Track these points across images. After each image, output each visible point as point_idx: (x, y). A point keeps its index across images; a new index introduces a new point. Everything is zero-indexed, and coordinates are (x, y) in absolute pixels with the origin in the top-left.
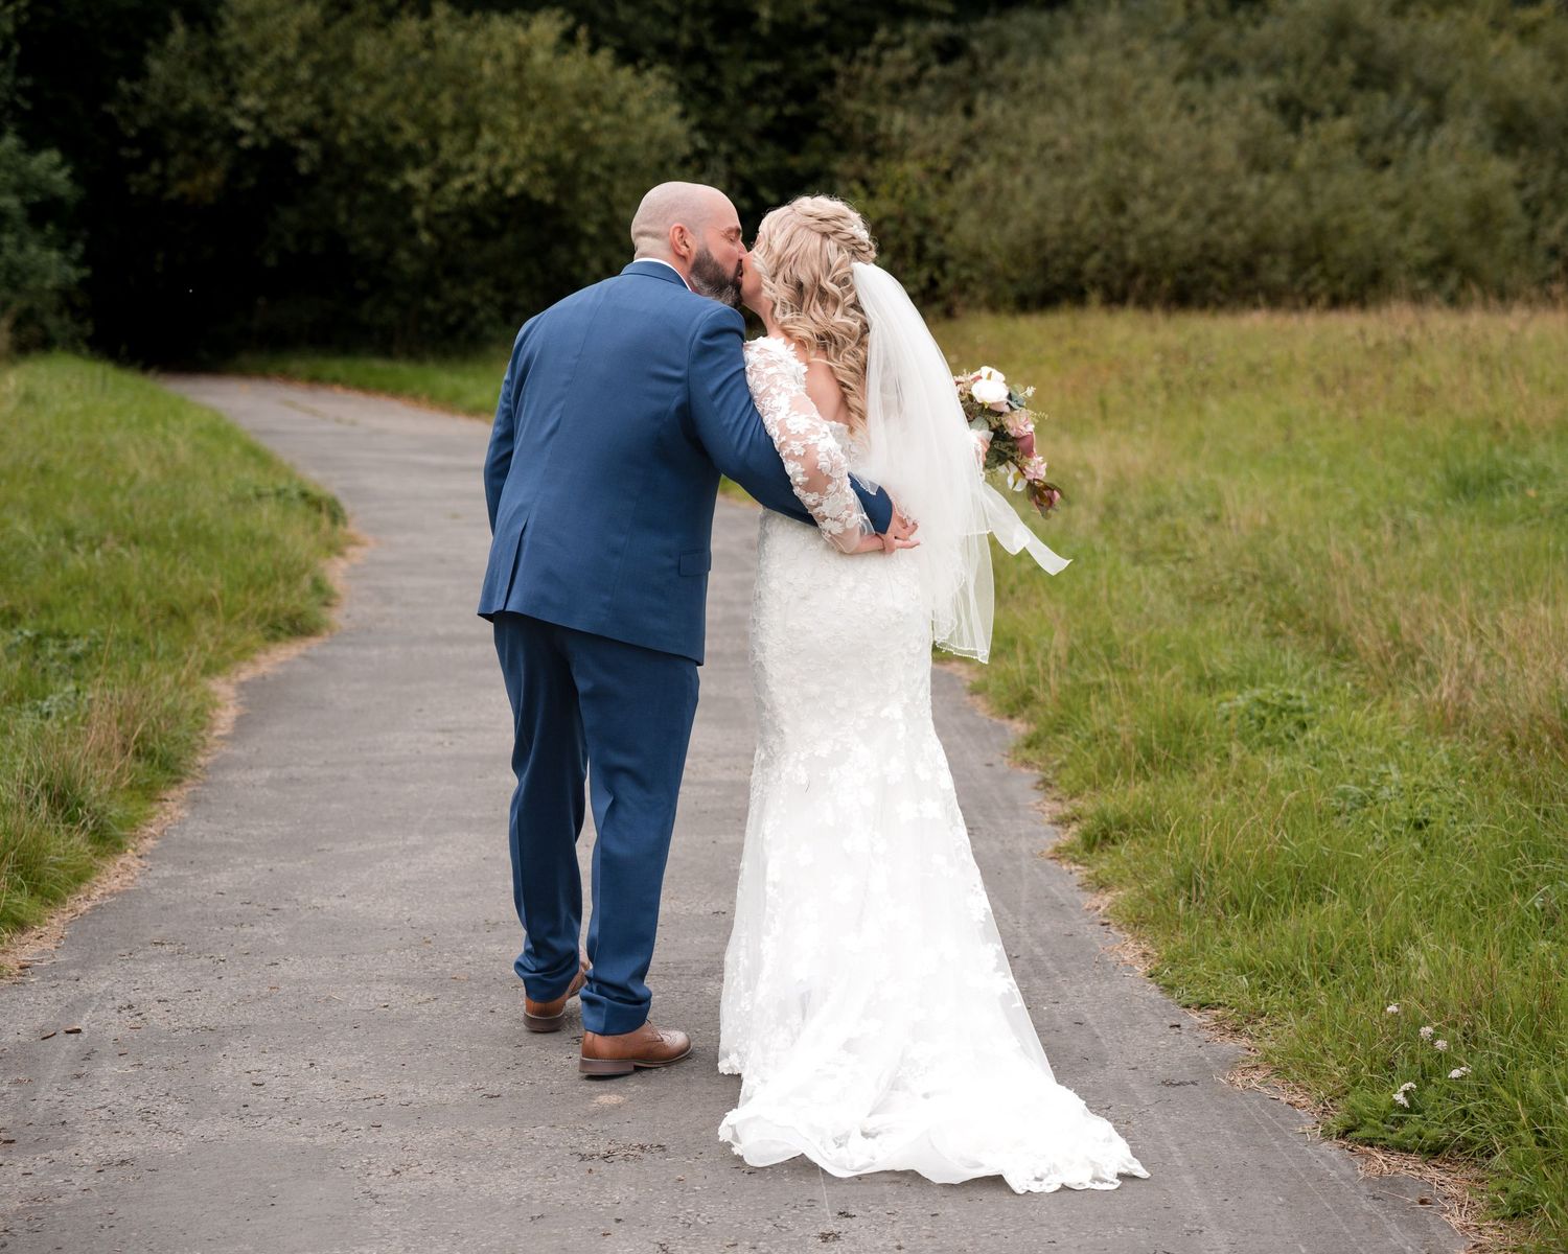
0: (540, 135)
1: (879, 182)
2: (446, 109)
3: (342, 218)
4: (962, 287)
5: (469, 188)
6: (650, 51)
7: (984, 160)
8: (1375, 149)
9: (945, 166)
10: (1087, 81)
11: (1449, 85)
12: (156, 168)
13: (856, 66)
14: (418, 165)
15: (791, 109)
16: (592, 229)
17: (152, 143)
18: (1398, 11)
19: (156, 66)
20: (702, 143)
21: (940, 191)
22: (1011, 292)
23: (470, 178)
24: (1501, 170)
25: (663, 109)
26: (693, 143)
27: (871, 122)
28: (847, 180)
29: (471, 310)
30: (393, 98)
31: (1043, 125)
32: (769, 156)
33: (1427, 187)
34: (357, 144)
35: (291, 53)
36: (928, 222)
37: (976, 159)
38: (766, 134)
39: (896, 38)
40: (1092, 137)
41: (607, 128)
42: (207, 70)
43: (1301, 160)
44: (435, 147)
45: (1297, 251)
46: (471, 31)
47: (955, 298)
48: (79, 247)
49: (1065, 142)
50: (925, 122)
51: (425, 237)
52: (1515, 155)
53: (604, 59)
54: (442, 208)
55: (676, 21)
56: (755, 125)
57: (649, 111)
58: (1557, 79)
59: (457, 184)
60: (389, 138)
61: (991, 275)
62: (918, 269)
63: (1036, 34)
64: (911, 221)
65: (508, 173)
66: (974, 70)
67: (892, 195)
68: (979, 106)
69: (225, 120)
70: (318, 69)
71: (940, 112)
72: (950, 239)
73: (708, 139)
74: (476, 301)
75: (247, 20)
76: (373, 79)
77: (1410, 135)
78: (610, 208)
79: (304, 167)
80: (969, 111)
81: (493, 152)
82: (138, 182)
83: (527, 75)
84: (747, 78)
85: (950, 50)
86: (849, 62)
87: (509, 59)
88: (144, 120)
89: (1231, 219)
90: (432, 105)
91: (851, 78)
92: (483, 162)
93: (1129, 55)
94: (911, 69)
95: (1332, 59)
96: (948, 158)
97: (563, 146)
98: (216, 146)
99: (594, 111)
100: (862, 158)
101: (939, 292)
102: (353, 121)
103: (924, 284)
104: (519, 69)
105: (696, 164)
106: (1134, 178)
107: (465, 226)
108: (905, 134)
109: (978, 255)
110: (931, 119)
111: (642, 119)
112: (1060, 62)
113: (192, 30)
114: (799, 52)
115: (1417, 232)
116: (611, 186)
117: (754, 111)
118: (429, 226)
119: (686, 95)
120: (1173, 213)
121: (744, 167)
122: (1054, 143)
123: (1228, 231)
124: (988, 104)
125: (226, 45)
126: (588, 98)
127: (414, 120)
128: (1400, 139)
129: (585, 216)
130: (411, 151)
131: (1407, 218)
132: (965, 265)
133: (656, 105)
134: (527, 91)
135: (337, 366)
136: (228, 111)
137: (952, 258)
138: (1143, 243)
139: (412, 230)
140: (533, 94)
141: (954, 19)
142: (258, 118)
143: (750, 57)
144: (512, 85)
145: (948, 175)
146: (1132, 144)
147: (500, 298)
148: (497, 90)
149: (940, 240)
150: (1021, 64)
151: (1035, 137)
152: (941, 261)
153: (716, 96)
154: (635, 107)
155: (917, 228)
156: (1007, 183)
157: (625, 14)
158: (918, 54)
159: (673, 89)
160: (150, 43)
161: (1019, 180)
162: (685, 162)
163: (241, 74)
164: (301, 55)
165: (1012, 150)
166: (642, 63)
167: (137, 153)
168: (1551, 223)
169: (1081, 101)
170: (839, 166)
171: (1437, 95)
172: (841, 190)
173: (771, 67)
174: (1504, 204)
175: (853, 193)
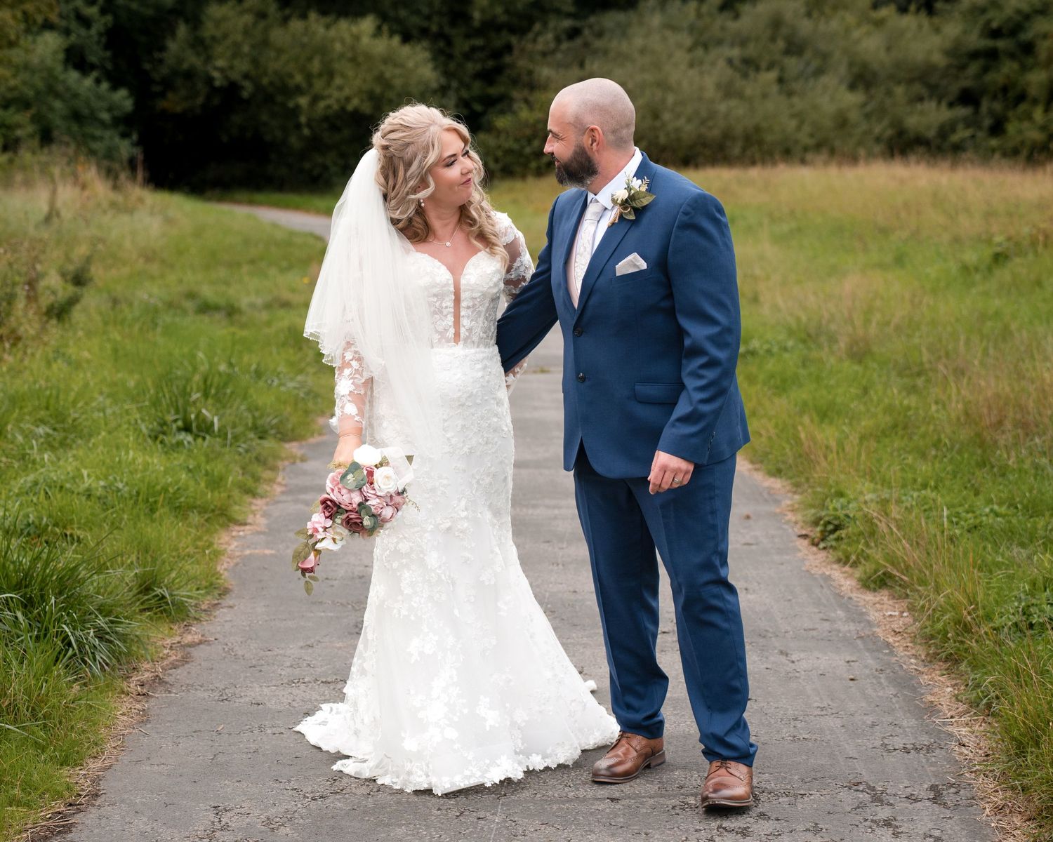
0: (364, 81)
1: (534, 103)
5: (329, 107)
6: (417, 34)
8: (787, 86)
10: (643, 51)
11: (831, 53)
13: (524, 43)
14: (303, 95)
17: (168, 84)
19: (171, 46)
20: (443, 81)
23: (329, 102)
24: (852, 99)
25: (425, 66)
26: (439, 82)
27: (530, 73)
28: (519, 101)
29: (325, 168)
30: (289, 61)
32: (477, 87)
33: (815, 107)
34: (271, 83)
35: (239, 38)
38: (477, 76)
39: (544, 29)
41: (398, 76)
42: (195, 47)
43: (748, 91)
44: (310, 85)
45: (747, 138)
46: (328, 27)
48: (135, 137)
50: (558, 73)
51: (306, 132)
52: (860, 91)
53: (396, 40)
54: (315, 116)
55: (429, 18)
56: (470, 72)
57: (417, 67)
59: (322, 104)
60: (288, 81)
63: (619, 24)
66: (586, 45)
67: (541, 110)
69: (206, 72)
70: (253, 47)
71: (566, 67)
73: (447, 80)
74: (329, 163)
75: (218, 23)
76: (280, 51)
77: (807, 79)
79: (245, 94)
80: (581, 66)
81: (340, 88)
82: (161, 104)
83: (358, 49)
84: (466, 48)
85: (573, 33)
86: (520, 41)
87: (349, 41)
88: (164, 71)
89: (710, 123)
90: (309, 65)
91: (521, 49)
92: (336, 94)
93: (664, 38)
94: (552, 45)
95: (773, 39)
97: (376, 85)
98: (200, 85)
99: (391, 67)
102: (270, 72)
104: (353, 46)
105: (441, 94)
106: (663, 101)
107: (325, 125)
110: (561, 71)
111: (414, 71)
112: (629, 42)
113: (188, 27)
114: (493, 35)
115: (807, 129)
117: (470, 65)
118: (309, 125)
119: (434, 59)
120: (683, 119)
121: (465, 94)
123: (710, 128)
124: (591, 63)
125: (205, 34)
126: (388, 60)
127: (300, 72)
128: (802, 81)
130: (298, 90)
131: (802, 123)
133: (421, 63)
134: (357, 58)
135: (259, 197)
136: (208, 68)
138: (667, 135)
140: (361, 59)
141: (576, 18)
142: (221, 70)
144: (350, 55)
146: (663, 85)
148: (342, 55)
150: (610, 41)
154: (411, 64)
158: (556, 37)
159: (429, 55)
160: (167, 34)
162: (435, 92)
163: (214, 49)
164: (244, 40)
166: (414, 42)
167: (160, 89)
168: (877, 124)
169: (639, 62)
170: (516, 94)
171: (825, 56)
172: (516, 106)
173: (479, 42)
174: (854, 116)
175: (521, 108)
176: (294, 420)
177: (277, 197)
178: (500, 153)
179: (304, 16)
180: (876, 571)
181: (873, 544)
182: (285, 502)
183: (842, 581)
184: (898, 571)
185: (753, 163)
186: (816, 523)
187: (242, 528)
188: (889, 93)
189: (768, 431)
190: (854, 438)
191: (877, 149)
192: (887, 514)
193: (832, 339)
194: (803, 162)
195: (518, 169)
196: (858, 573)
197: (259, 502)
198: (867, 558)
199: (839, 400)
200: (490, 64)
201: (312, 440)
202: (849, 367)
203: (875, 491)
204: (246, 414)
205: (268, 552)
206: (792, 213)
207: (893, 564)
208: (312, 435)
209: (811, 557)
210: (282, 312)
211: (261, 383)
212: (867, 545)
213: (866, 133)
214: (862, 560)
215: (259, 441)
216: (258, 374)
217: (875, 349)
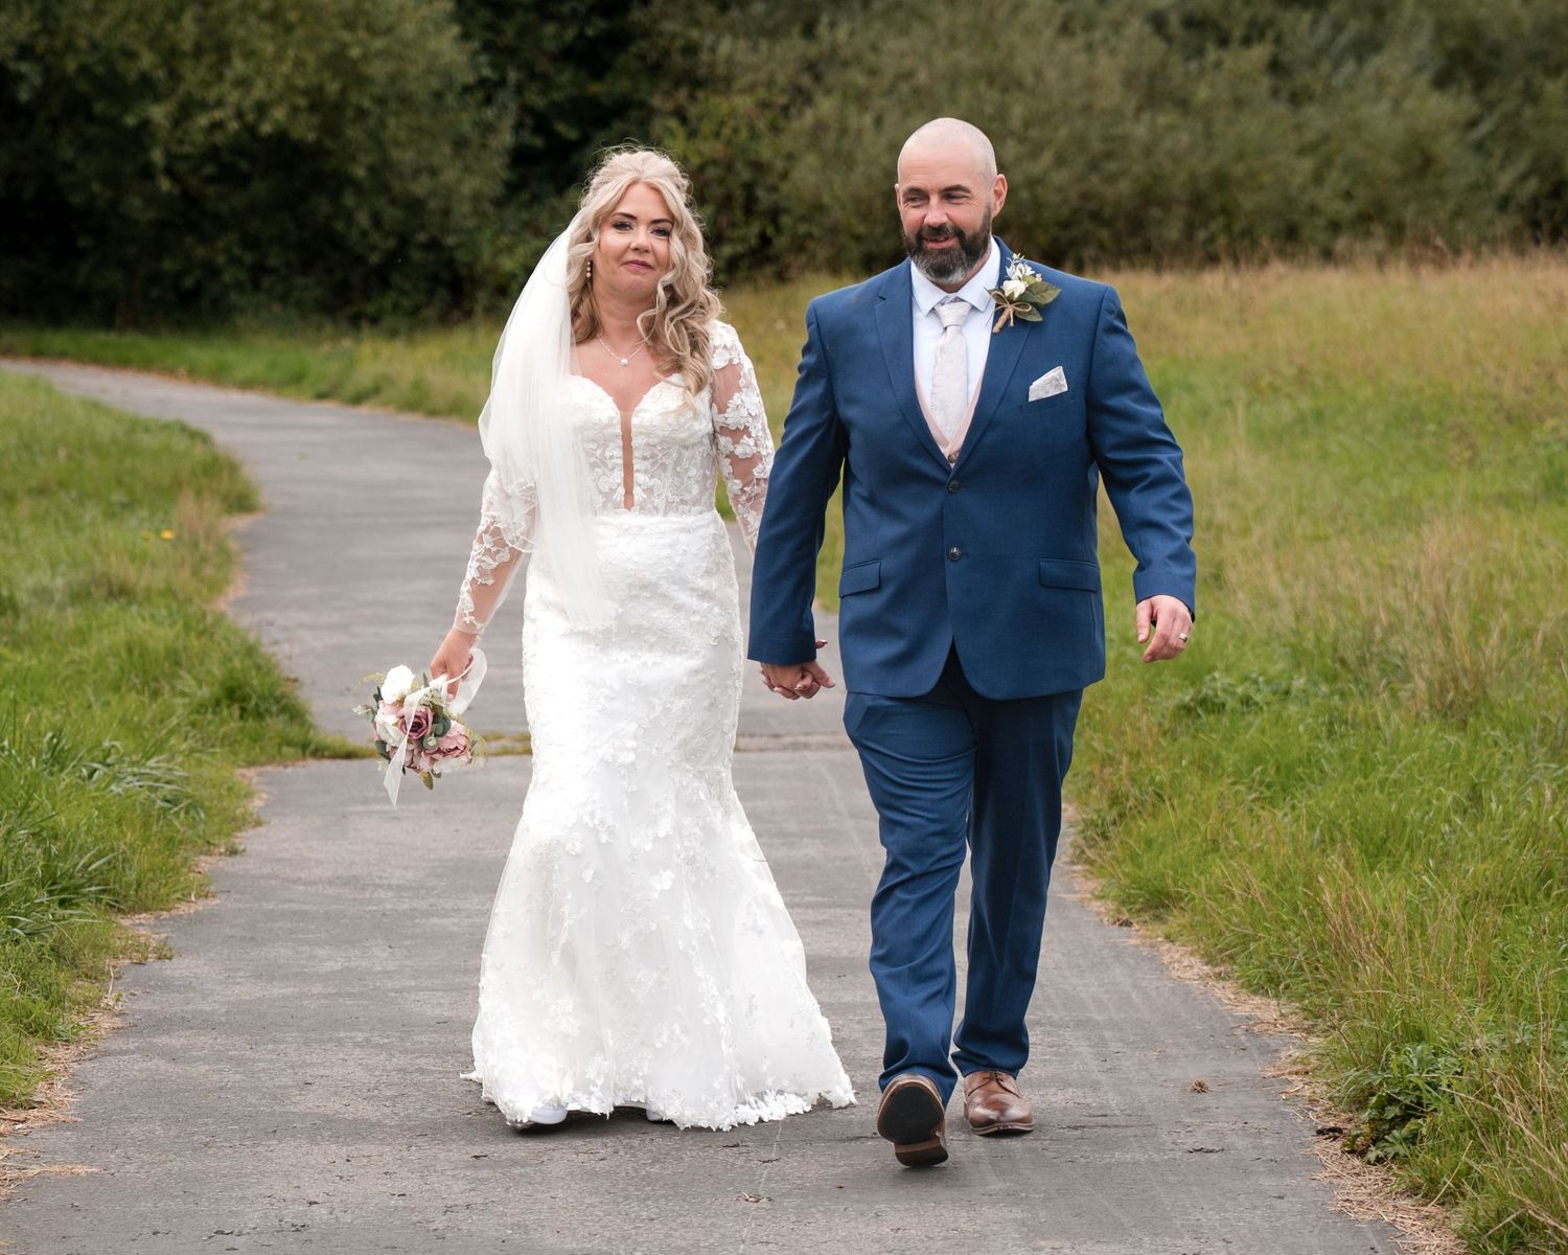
0: (299, 63)
1: (700, 118)
3: (66, 154)
4: (799, 246)
5: (216, 126)
7: (828, 92)
8: (1298, 79)
9: (782, 100)
14: (157, 99)
16: (360, 172)
20: (487, 72)
21: (775, 129)
22: (855, 252)
23: (218, 115)
25: (441, 31)
26: (475, 67)
27: (691, 50)
28: (664, 116)
29: (213, 271)
30: (126, 18)
31: (898, 51)
32: (567, 83)
33: (1356, 127)
34: (84, 69)
36: (758, 167)
37: (818, 93)
38: (564, 56)
40: (956, 68)
41: (380, 54)
43: (1203, 93)
44: (174, 76)
45: (1197, 202)
47: (790, 258)
49: (922, 77)
50: (755, 48)
51: (165, 184)
54: (187, 149)
56: (551, 46)
59: (203, 120)
60: (122, 65)
61: (834, 230)
62: (747, 224)
64: (739, 166)
65: (262, 108)
67: (717, 135)
68: (822, 30)
71: (774, 33)
72: (785, 187)
73: (494, 66)
74: (221, 260)
77: (1337, 64)
78: (381, 145)
79: (23, 94)
80: (809, 31)
81: (243, 83)
90: (170, 28)
92: (232, 95)
96: (783, 91)
97: (327, 75)
101: (772, 251)
102: (82, 44)
103: (754, 242)
105: (480, 95)
107: (209, 169)
108: (730, 60)
109: (819, 208)
110: (764, 45)
111: (415, 43)
116: (382, 124)
117: (550, 29)
118: (170, 172)
119: (466, 14)
120: (1047, 158)
121: (538, 101)
122: (908, 75)
123: (1112, 179)
124: (833, 25)
126: (354, 18)
127: (152, 44)
128: (1325, 67)
129: (353, 158)
130: (147, 87)
132: (804, 219)
133: (431, 27)
134: (284, 12)
135: (58, 340)
137: (787, 211)
140: (292, 16)
145: (785, 111)
146: (1001, 76)
147: (248, 258)
148: (246, 9)
149: (774, 189)
151: (889, 66)
152: (774, 214)
153: (503, 12)
154: (409, 30)
155: (746, 175)
156: (854, 121)
159: (452, 9)
161: (868, 119)
162: (467, 89)
165: (861, 80)
168: (1503, 168)
169: (943, 22)
170: (657, 101)
172: (657, 126)
174: (1447, 147)
175: (671, 132)
176: (142, 861)
177: (97, 339)
180: (1499, 1216)
181: (1492, 1151)
182: (122, 1053)
183: (1422, 1239)
184: (1553, 1215)
185: (1213, 260)
186: (1360, 1102)
187: (22, 1115)
188: (1531, 96)
189: (1247, 888)
190: (1450, 905)
191: (1503, 225)
192: (1525, 1082)
193: (1397, 672)
194: (1328, 256)
196: (1458, 1218)
197: (60, 1053)
198: (1479, 1184)
199: (1413, 814)
200: (596, 27)
201: (183, 909)
202: (1436, 737)
203: (1498, 1024)
204: (30, 847)
205: (81, 1170)
206: (1302, 374)
207: (1538, 1197)
208: (185, 898)
209: (1348, 1182)
210: (112, 609)
211: (65, 779)
212: (1480, 1153)
213: (1475, 187)
214: (1468, 1188)
215: (60, 912)
216: (58, 758)
217: (1497, 694)
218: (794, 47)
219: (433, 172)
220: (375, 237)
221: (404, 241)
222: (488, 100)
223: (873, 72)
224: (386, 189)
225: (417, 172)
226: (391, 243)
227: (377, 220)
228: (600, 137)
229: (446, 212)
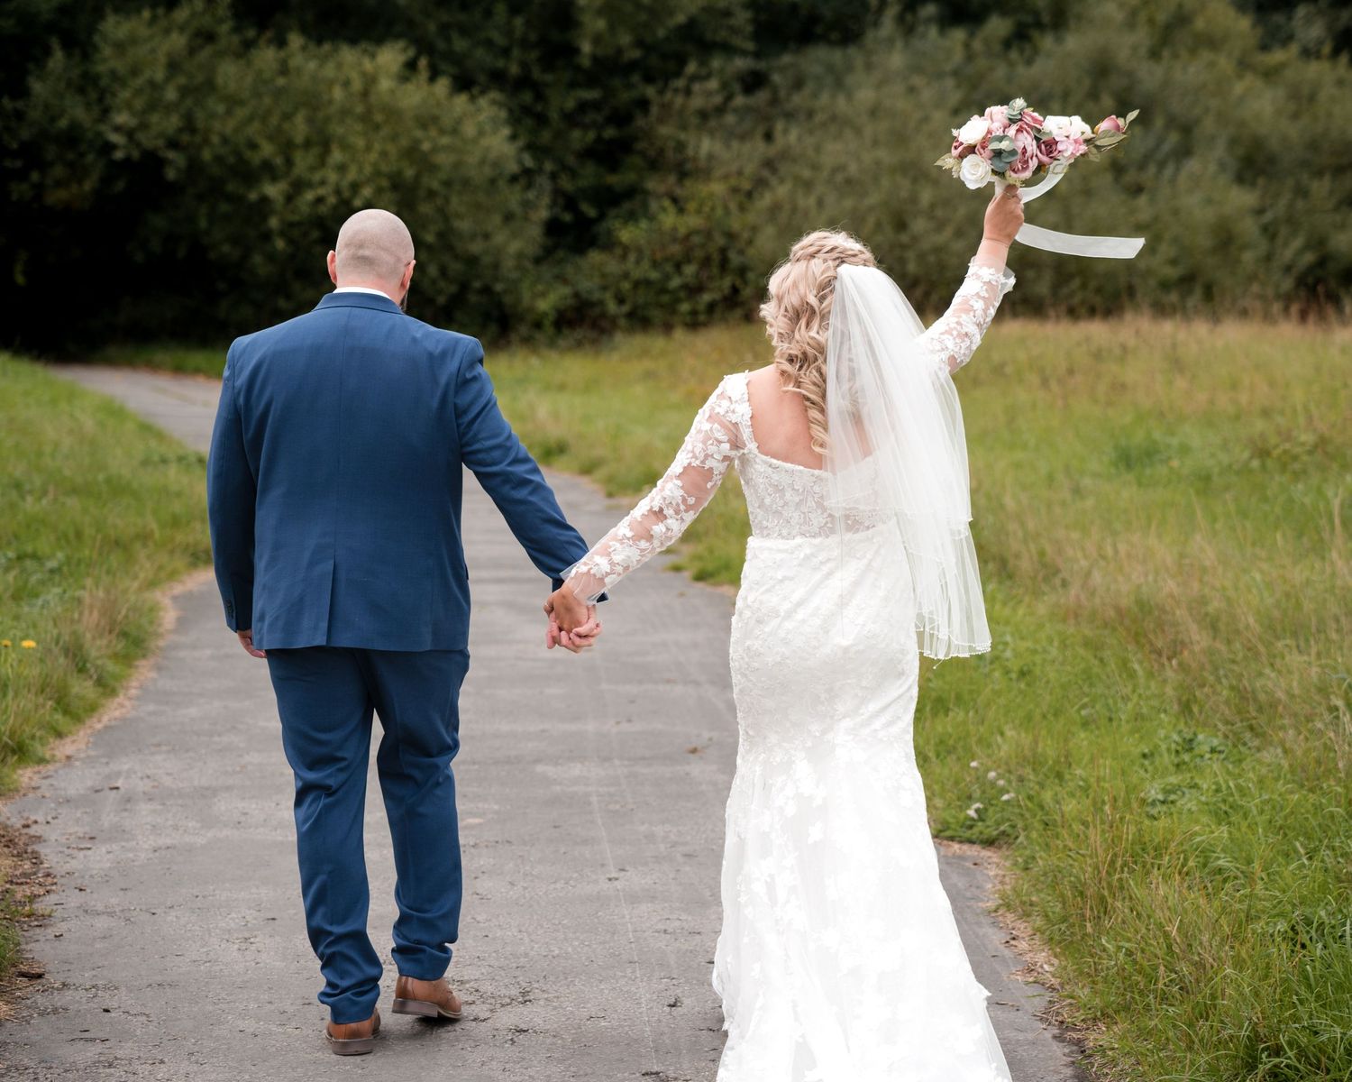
0: (384, 154)
1: (687, 199)
2: (299, 128)
3: (203, 223)
4: (760, 296)
5: (320, 200)
6: (482, 78)
7: (782, 181)
8: (1131, 177)
9: (746, 185)
10: (874, 112)
11: (1197, 121)
12: (35, 176)
13: (668, 96)
14: (274, 179)
15: (610, 133)
16: (430, 238)
17: (32, 155)
18: (1154, 54)
19: (37, 87)
20: (529, 161)
21: (742, 208)
23: (321, 191)
24: (1241, 199)
25: (495, 132)
26: (520, 162)
27: (681, 146)
28: (659, 197)
30: (251, 119)
31: (834, 151)
32: (589, 174)
33: (1176, 212)
34: (219, 159)
35: (159, 75)
36: (731, 236)
37: (774, 181)
38: (588, 154)
39: (704, 72)
40: (878, 163)
41: (444, 148)
42: (81, 91)
44: (289, 162)
45: (1057, 266)
46: (324, 60)
47: (753, 304)
49: (853, 169)
51: (280, 244)
52: (1253, 184)
53: (442, 86)
54: (296, 218)
55: (506, 52)
56: (577, 146)
57: (481, 133)
58: (1295, 116)
59: (309, 196)
60: (248, 154)
62: (722, 278)
63: (830, 68)
64: (716, 235)
65: (355, 188)
66: (775, 101)
67: (699, 211)
68: (778, 133)
69: (99, 134)
70: (184, 92)
71: (743, 137)
72: (751, 252)
73: (534, 159)
75: (120, 47)
76: (233, 102)
77: (1162, 165)
78: (446, 217)
79: (171, 175)
80: (768, 137)
81: (342, 168)
82: (19, 190)
83: (373, 99)
84: (570, 104)
85: (753, 82)
86: (661, 92)
87: (357, 85)
88: (25, 134)
90: (286, 126)
91: (663, 106)
92: (332, 177)
93: (912, 90)
94: (718, 99)
95: (1094, 96)
96: (750, 180)
97: (405, 164)
98: (90, 158)
99: (433, 132)
100: (672, 179)
101: (741, 298)
102: (215, 139)
103: (727, 291)
104: (365, 94)
105: (523, 181)
106: (914, 200)
107: (316, 234)
108: (711, 157)
110: (735, 144)
111: (475, 141)
112: (850, 97)
113: (69, 55)
114: (617, 82)
115: (1165, 252)
116: (447, 200)
117: (576, 134)
118: (282, 234)
119: (515, 120)
120: (948, 232)
121: (566, 184)
122: (839, 168)
124: (786, 131)
125: (101, 68)
126: (427, 121)
127: (270, 138)
128: (1152, 169)
129: (424, 226)
130: (269, 170)
131: (1158, 238)
132: (763, 275)
133: (488, 128)
134: (373, 115)
135: (197, 359)
136: (103, 128)
137: (751, 269)
138: (921, 257)
139: (267, 237)
140: (379, 118)
141: (757, 55)
142: (130, 134)
143: (573, 85)
144: (359, 109)
145: (749, 195)
146: (912, 170)
148: (345, 112)
149: (741, 252)
150: (815, 95)
151: (827, 161)
152: (742, 271)
153: (542, 120)
154: (469, 130)
155: (720, 241)
156: (801, 202)
157: (460, 44)
158: (725, 86)
159: (503, 114)
160: (31, 66)
161: (812, 201)
162: (514, 179)
163: (114, 95)
164: (168, 79)
165: (806, 173)
166: (475, 90)
167: (18, 164)
168: (1286, 244)
169: (868, 131)
170: (652, 184)
171: (1187, 130)
172: (654, 205)
173: (591, 95)
174: (1244, 228)
175: (664, 209)
178: (626, 286)
179: (281, 43)
188: (1302, 192)
195: (656, 314)
213: (1264, 259)
218: (757, 149)
219: (487, 236)
220: (442, 284)
221: (464, 287)
222: (529, 186)
223: (815, 167)
224: (450, 248)
225: (473, 237)
226: (453, 289)
227: (443, 271)
228: (613, 212)
229: (496, 266)
